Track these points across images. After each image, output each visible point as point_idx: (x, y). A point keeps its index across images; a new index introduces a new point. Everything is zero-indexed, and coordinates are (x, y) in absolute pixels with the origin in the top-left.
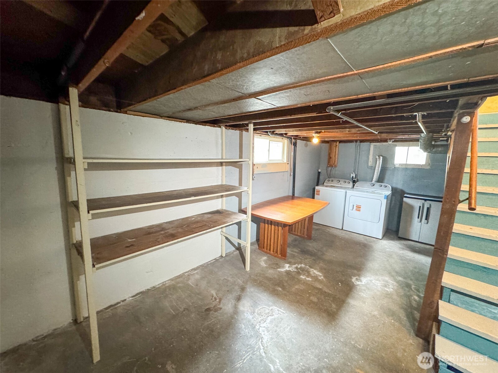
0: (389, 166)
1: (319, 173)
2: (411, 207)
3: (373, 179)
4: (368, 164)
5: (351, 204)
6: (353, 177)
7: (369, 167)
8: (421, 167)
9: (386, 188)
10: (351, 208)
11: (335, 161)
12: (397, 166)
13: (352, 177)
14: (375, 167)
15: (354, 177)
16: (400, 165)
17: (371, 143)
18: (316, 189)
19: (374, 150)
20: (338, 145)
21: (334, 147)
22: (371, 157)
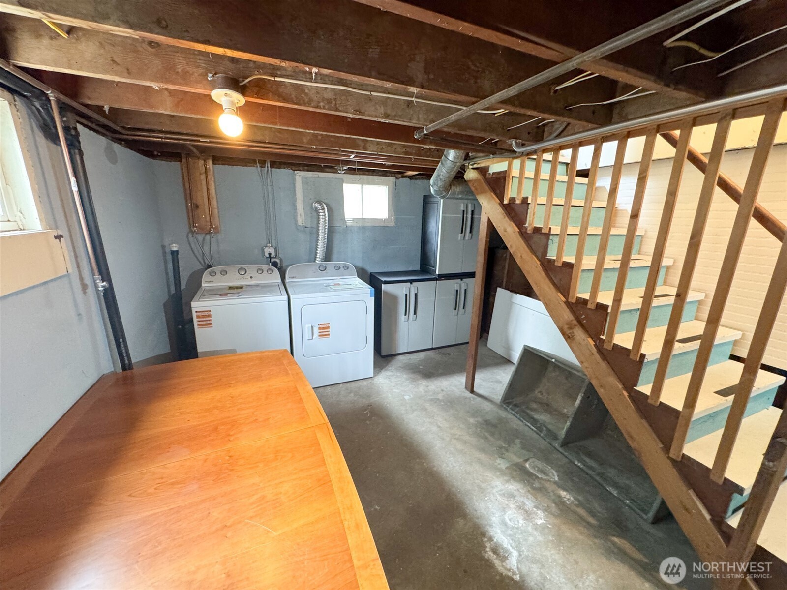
0: (337, 224)
1: (175, 254)
2: (394, 298)
3: (316, 255)
4: (296, 221)
5: (307, 326)
6: (270, 254)
7: (299, 227)
8: (383, 223)
9: (349, 270)
10: (308, 335)
11: (211, 216)
12: (349, 223)
13: (268, 256)
14: (318, 227)
15: (273, 255)
16: (353, 220)
17: (296, 172)
18: (194, 310)
19: (304, 190)
20: (211, 168)
21: (201, 174)
22: (300, 206)
